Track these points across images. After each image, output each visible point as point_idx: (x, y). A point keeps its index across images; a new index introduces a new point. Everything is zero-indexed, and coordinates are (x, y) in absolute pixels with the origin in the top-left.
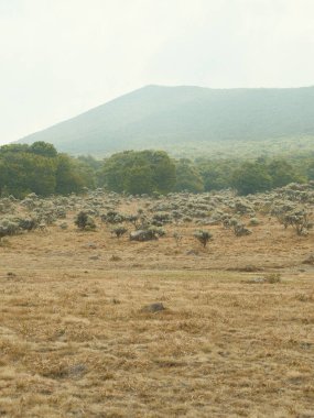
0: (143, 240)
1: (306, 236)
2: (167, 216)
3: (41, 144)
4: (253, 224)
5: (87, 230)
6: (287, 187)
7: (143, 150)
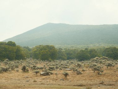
0: (45, 75)
1: (101, 75)
2: (53, 67)
3: (11, 42)
4: (83, 71)
5: (26, 72)
6: (95, 59)
7: (46, 45)
